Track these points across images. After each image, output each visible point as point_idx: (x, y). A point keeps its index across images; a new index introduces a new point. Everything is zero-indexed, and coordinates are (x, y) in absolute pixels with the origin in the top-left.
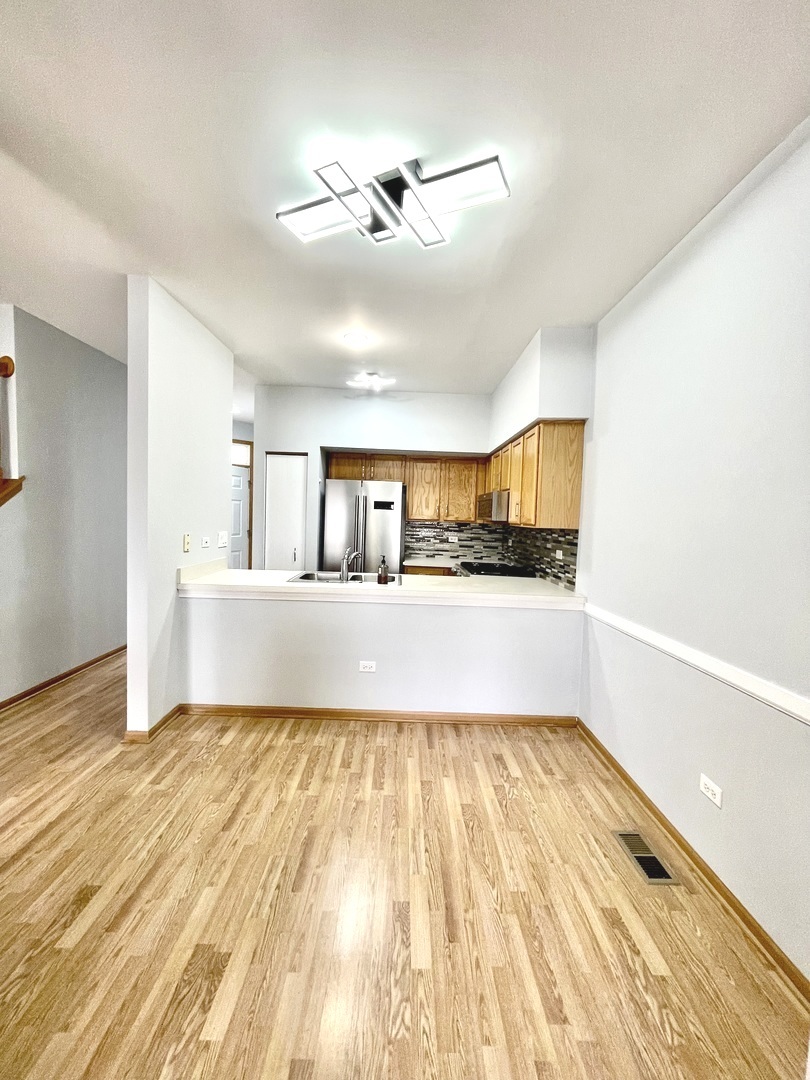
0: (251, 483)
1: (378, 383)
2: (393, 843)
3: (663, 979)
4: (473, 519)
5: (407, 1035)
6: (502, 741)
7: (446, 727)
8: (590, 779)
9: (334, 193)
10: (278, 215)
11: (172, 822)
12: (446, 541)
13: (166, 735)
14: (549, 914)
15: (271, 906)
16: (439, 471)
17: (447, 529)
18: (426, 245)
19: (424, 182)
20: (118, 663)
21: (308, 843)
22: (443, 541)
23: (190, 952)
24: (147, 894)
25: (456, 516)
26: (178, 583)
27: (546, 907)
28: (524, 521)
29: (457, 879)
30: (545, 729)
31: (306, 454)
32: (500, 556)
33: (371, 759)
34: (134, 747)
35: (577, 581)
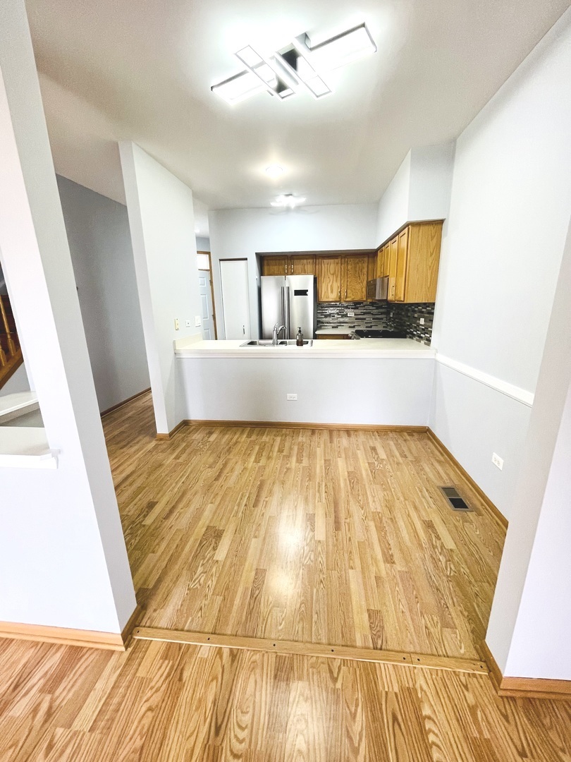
0: (211, 282)
1: (293, 202)
2: (307, 488)
3: (451, 550)
4: (365, 299)
5: (312, 564)
6: (376, 439)
7: (342, 432)
8: (429, 460)
9: (249, 67)
10: (212, 88)
11: (188, 476)
12: (346, 316)
13: (179, 436)
14: (392, 521)
15: (242, 513)
16: (339, 265)
17: (347, 307)
18: (317, 97)
19: (311, 49)
20: (148, 398)
21: (260, 488)
22: (343, 316)
23: (204, 529)
24: (181, 506)
25: (353, 297)
26: (175, 349)
27: (391, 519)
28: (397, 298)
29: (342, 506)
30: (405, 434)
31: (246, 259)
32: (384, 325)
33: (296, 448)
34: (162, 442)
35: (432, 339)
